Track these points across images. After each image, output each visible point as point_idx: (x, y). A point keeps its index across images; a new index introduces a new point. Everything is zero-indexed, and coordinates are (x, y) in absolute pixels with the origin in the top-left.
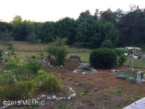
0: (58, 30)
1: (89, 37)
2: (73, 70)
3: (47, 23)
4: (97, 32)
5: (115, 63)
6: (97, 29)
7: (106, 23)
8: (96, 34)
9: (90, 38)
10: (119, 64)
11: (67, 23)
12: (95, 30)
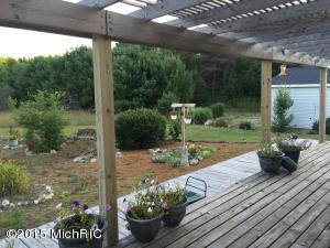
0: (63, 75)
1: (132, 88)
2: (74, 157)
3: (37, 60)
4: (149, 77)
5: (162, 136)
6: (148, 71)
7: (167, 58)
8: (147, 82)
9: (135, 90)
10: (170, 137)
11: (83, 60)
12: (145, 73)
